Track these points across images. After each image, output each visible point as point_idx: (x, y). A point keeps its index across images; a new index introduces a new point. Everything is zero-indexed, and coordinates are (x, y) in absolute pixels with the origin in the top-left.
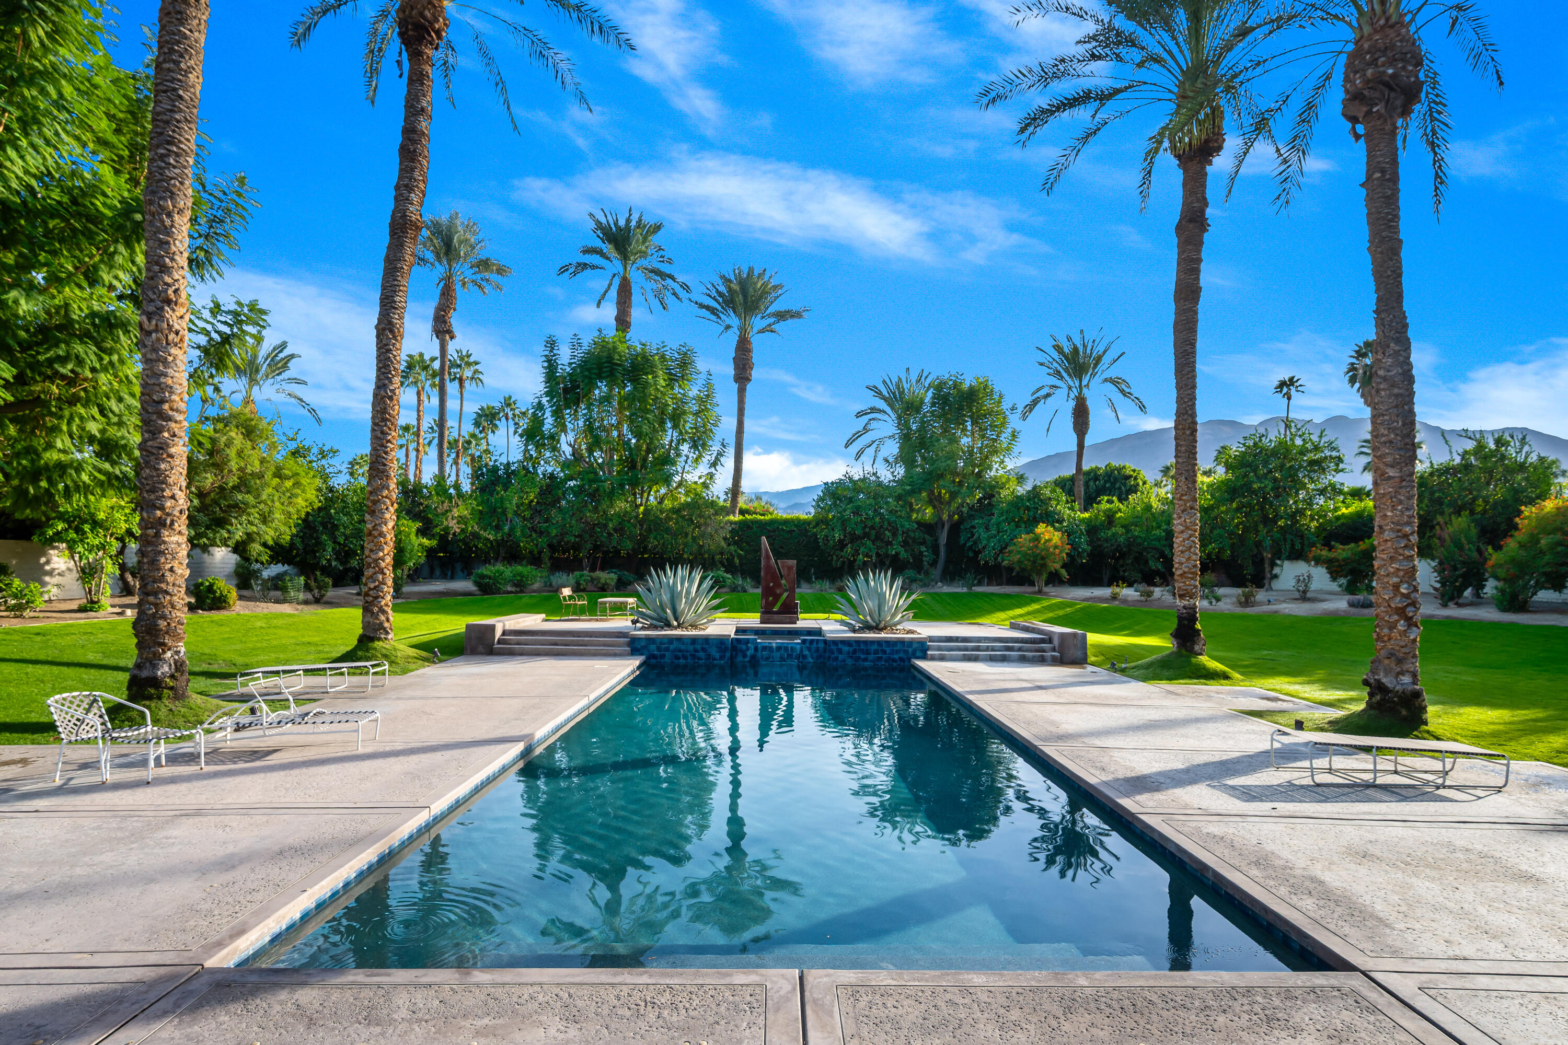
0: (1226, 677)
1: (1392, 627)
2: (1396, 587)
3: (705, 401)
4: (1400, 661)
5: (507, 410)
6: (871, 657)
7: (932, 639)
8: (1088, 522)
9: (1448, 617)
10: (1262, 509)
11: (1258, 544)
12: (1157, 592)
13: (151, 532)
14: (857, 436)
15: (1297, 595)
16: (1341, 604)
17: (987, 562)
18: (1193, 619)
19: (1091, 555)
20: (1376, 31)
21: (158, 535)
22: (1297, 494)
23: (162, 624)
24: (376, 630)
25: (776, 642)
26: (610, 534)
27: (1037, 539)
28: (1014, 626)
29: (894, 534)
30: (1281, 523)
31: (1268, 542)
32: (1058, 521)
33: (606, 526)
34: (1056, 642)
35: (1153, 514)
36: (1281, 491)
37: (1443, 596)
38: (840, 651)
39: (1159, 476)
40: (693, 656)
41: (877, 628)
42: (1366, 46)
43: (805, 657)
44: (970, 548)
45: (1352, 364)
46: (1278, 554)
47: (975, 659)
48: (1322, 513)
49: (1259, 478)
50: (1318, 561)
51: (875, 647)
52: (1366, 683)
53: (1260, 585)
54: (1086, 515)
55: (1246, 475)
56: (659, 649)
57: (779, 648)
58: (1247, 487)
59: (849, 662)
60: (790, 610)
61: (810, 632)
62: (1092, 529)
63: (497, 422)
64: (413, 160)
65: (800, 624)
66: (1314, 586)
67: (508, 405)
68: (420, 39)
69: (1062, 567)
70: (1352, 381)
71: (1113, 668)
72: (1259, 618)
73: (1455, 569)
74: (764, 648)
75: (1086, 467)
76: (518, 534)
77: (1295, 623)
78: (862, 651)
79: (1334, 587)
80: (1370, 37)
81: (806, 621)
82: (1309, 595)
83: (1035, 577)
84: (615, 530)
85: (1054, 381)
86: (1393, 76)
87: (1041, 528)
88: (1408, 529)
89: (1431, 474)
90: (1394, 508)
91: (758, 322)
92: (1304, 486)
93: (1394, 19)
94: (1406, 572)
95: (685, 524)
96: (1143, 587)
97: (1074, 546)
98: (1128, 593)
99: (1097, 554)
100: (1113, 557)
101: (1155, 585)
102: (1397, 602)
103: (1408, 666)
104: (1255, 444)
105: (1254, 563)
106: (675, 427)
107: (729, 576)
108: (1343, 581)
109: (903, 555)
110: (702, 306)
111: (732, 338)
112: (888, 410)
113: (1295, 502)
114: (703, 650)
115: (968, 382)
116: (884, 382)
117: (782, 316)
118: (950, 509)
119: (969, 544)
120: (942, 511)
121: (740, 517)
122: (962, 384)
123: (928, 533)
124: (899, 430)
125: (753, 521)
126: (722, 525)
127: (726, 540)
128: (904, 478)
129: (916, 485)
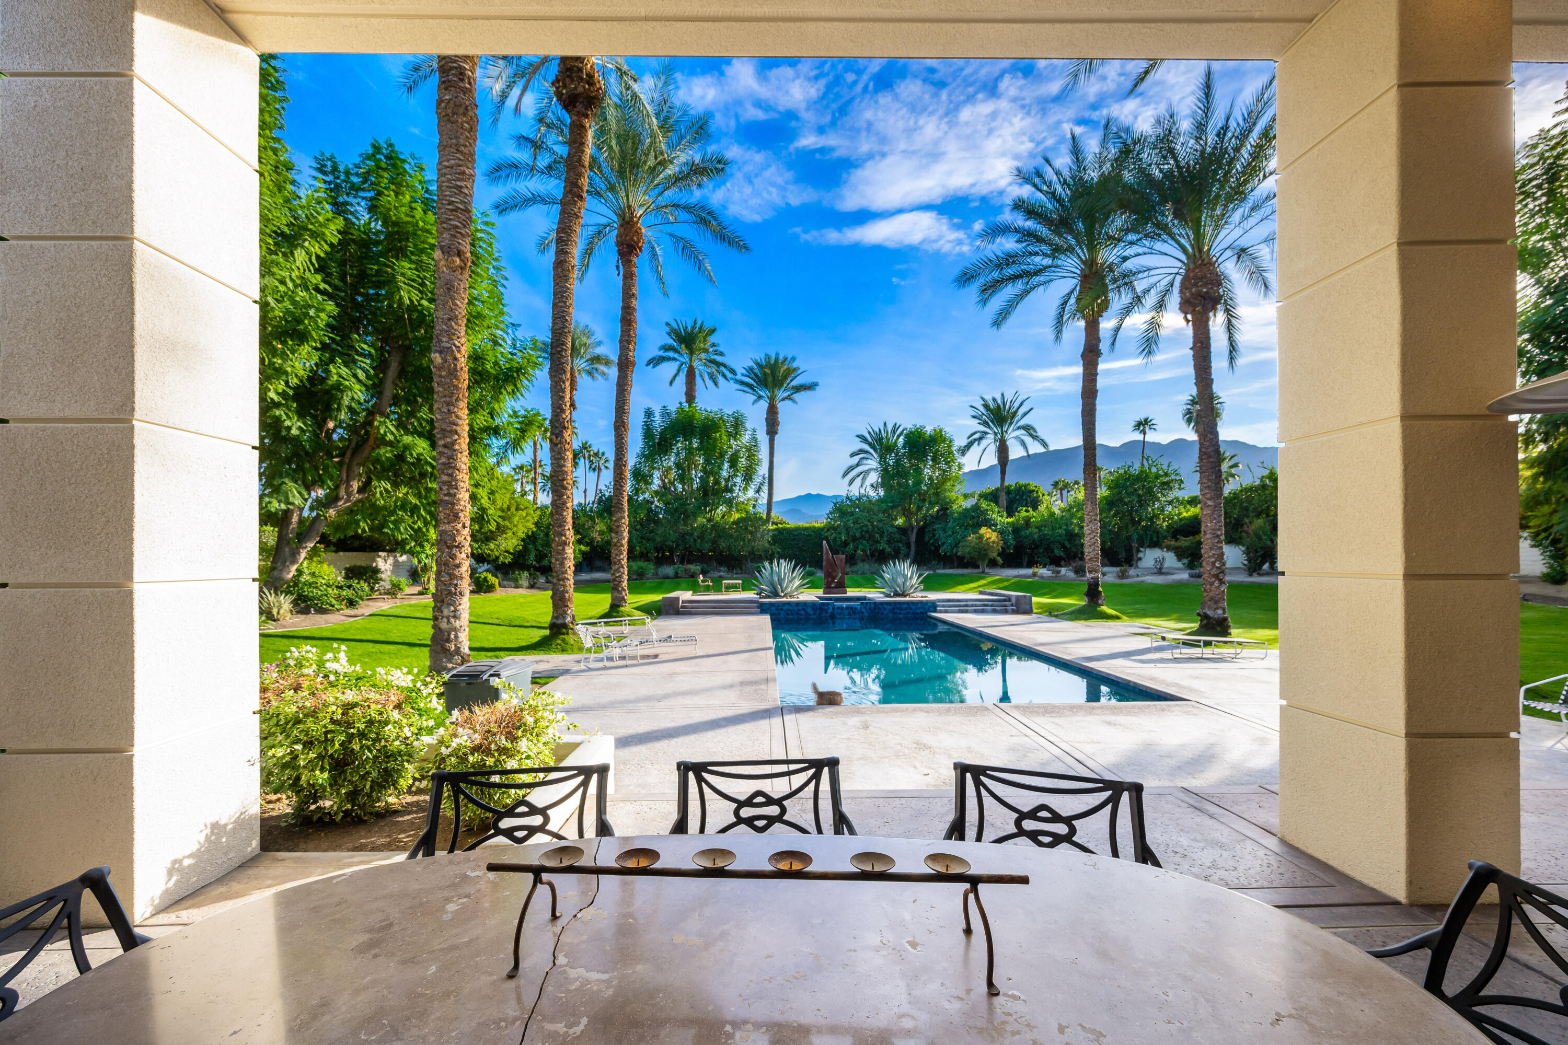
0: (1118, 618)
1: (1212, 584)
2: (1214, 563)
4: (1216, 602)
5: (585, 452)
6: (903, 612)
7: (937, 601)
8: (1012, 524)
9: (1252, 582)
10: (1131, 515)
11: (1129, 538)
12: (1063, 570)
13: (560, 548)
14: (851, 468)
15: (1156, 571)
16: (1185, 576)
17: (945, 554)
18: (1097, 585)
19: (1016, 548)
20: (1196, 267)
21: (564, 549)
22: (1154, 505)
23: (567, 595)
24: (620, 601)
25: (845, 604)
26: (695, 540)
27: (981, 537)
28: (981, 593)
29: (882, 536)
30: (1143, 523)
31: (1135, 536)
32: (993, 525)
33: (692, 534)
34: (1014, 601)
35: (1056, 519)
36: (1142, 503)
37: (1249, 569)
38: (885, 609)
39: (1050, 488)
40: (797, 613)
41: (904, 595)
42: (1191, 275)
43: (863, 613)
44: (932, 544)
45: (1189, 409)
46: (1142, 544)
47: (967, 612)
48: (1170, 517)
49: (1129, 495)
50: (1169, 549)
51: (905, 606)
52: (1199, 614)
53: (1131, 565)
54: (1010, 520)
55: (1120, 493)
56: (777, 610)
57: (847, 608)
58: (1121, 500)
59: (890, 615)
60: (841, 586)
62: (1016, 530)
63: (578, 461)
64: (630, 325)
65: (849, 594)
66: (1167, 564)
68: (630, 253)
69: (999, 555)
70: (1189, 421)
71: (1050, 614)
72: (1131, 586)
73: (1256, 552)
74: (838, 608)
75: (1006, 484)
77: (1155, 588)
78: (898, 609)
79: (1180, 565)
80: (1193, 271)
81: (851, 592)
82: (1163, 570)
83: (980, 563)
84: (698, 537)
85: (982, 428)
86: (1206, 293)
87: (983, 530)
88: (1219, 533)
89: (1241, 491)
90: (1211, 522)
91: (781, 394)
92: (1158, 499)
93: (1206, 261)
94: (1219, 555)
95: (743, 532)
96: (1053, 567)
97: (1005, 542)
98: (1043, 572)
99: (1019, 548)
100: (1030, 548)
101: (1061, 566)
102: (1214, 571)
103: (1221, 605)
104: (1125, 472)
105: (1126, 551)
108: (1186, 561)
109: (888, 549)
110: (742, 383)
111: (764, 405)
112: (872, 451)
113: (1153, 510)
114: (803, 609)
115: (929, 429)
116: (869, 433)
117: (799, 389)
118: (916, 518)
119: (931, 541)
120: (912, 519)
121: (774, 527)
122: (925, 433)
123: (902, 534)
124: (881, 465)
125: (784, 529)
126: (766, 532)
127: (769, 542)
128: (883, 498)
129: (896, 503)
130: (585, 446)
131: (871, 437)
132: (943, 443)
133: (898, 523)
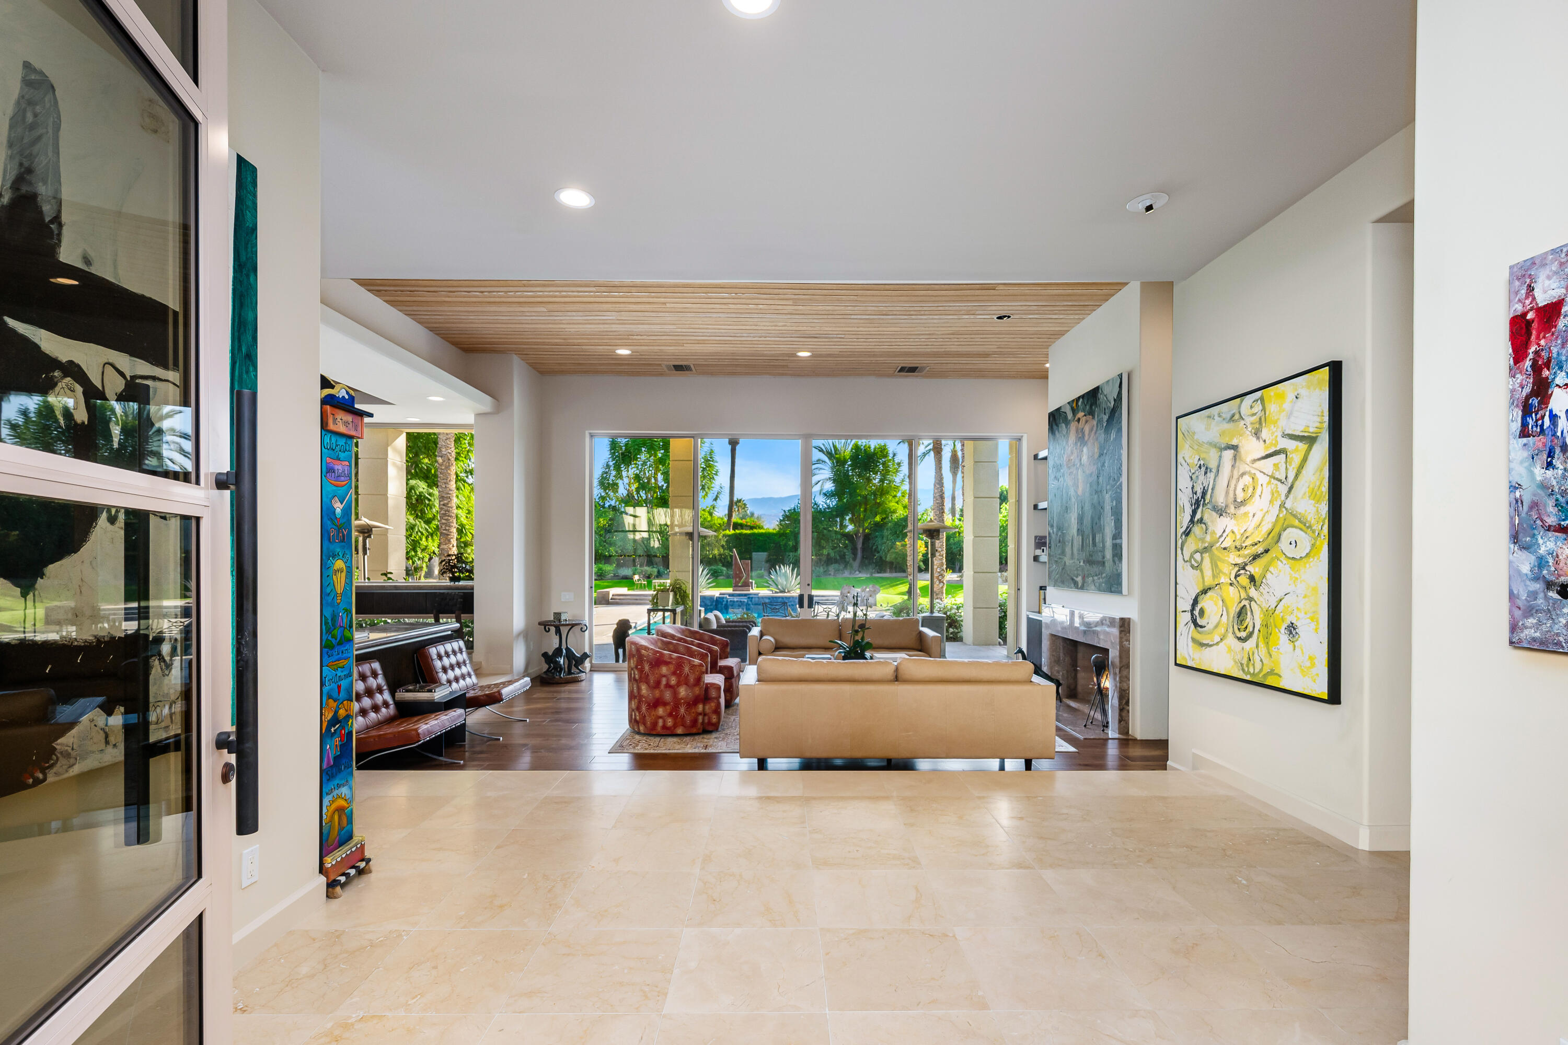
3: (709, 461)
60: (747, 585)
81: (752, 590)
107: (725, 569)
112: (828, 461)
118: (863, 526)
119: (874, 547)
120: (860, 526)
121: (732, 532)
122: (869, 448)
123: (849, 541)
124: (835, 475)
125: (740, 534)
126: (720, 537)
127: (723, 546)
128: (833, 507)
129: (840, 512)
131: (826, 448)
132: (886, 456)
133: (847, 530)
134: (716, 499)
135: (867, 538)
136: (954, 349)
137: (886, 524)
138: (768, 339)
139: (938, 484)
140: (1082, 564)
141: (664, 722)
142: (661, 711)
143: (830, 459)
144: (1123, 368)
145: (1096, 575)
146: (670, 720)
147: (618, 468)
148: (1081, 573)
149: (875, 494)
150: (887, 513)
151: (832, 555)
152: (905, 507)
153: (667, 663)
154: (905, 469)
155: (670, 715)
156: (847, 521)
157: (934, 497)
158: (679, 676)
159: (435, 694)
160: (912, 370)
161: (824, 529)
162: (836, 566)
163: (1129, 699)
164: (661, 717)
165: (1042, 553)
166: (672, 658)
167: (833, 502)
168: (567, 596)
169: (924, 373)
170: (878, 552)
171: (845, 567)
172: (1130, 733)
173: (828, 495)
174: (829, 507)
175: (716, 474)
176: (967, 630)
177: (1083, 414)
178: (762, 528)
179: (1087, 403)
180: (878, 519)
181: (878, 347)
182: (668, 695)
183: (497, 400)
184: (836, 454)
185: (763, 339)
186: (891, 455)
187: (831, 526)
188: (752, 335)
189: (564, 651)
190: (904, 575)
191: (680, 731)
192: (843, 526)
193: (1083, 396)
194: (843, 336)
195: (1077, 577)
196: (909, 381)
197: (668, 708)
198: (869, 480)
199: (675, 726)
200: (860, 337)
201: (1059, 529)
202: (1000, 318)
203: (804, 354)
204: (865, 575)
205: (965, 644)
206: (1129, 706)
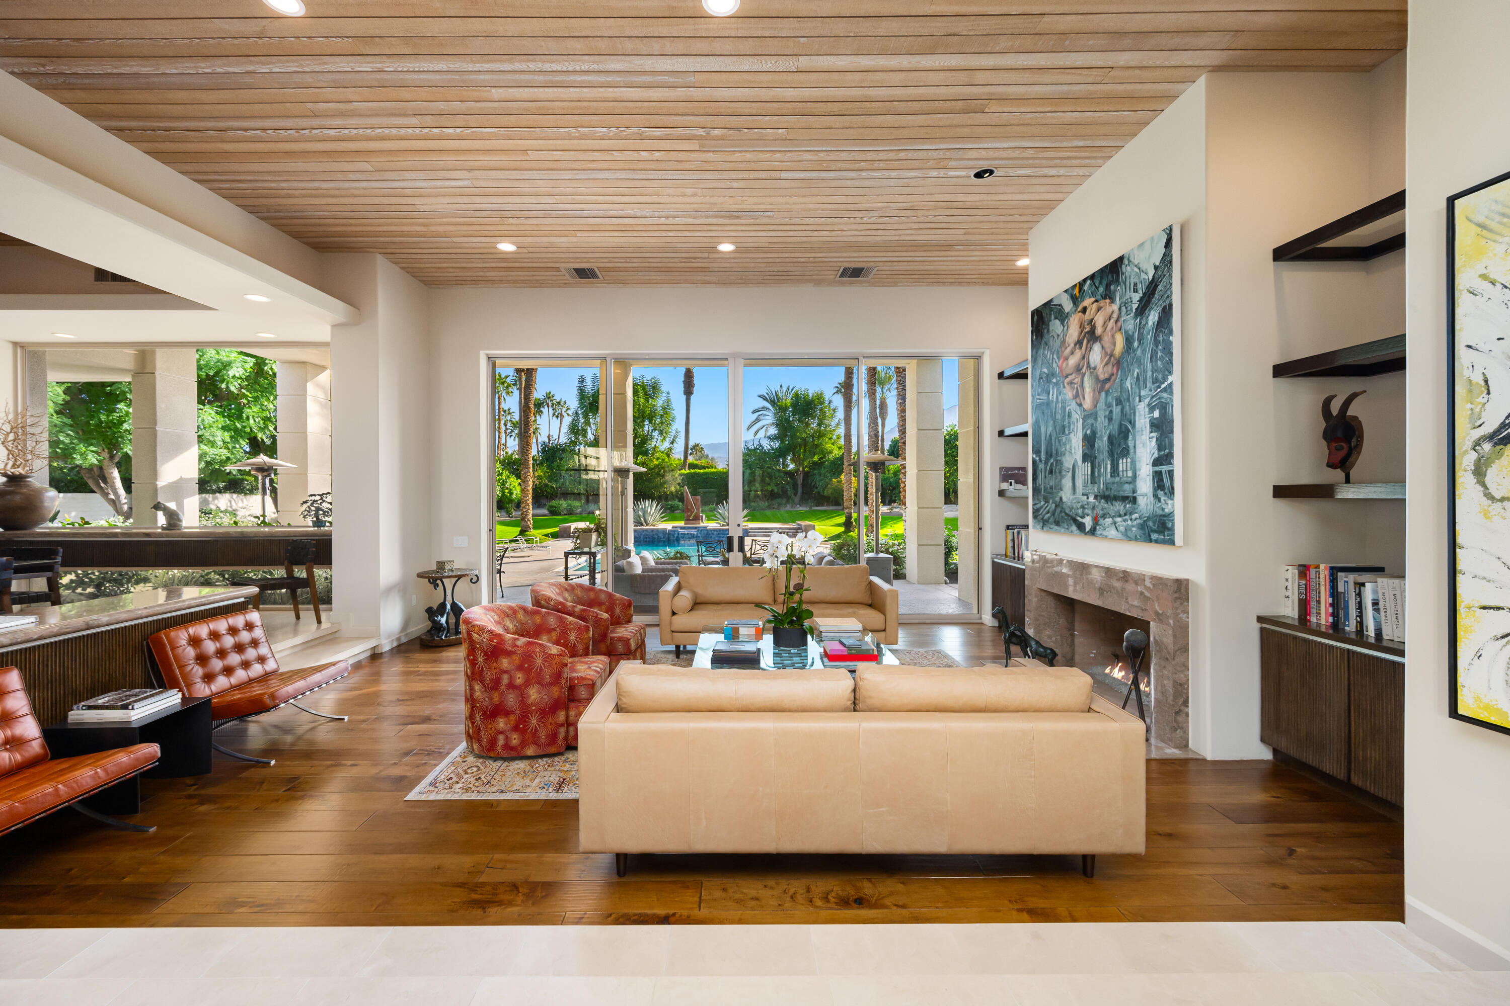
3: (666, 409)
5: (549, 401)
7: (751, 529)
14: (755, 423)
60: (697, 518)
61: (704, 527)
63: (542, 409)
65: (700, 525)
67: (549, 398)
76: (567, 484)
81: (702, 524)
106: (650, 422)
112: (770, 409)
116: (769, 392)
118: (803, 465)
119: (813, 484)
120: (800, 465)
121: (688, 471)
122: (808, 396)
123: (790, 478)
124: (777, 420)
125: (694, 473)
126: (677, 476)
127: (679, 484)
128: (776, 448)
129: (782, 453)
130: (549, 396)
131: (770, 397)
132: (822, 403)
133: (789, 469)
134: (672, 443)
135: (806, 475)
136: (909, 236)
137: (824, 462)
138: (677, 220)
139: (873, 423)
140: (1091, 499)
141: (507, 739)
142: (501, 723)
143: (773, 406)
144: (1174, 219)
145: (1120, 516)
146: (515, 736)
147: (586, 416)
148: (1090, 512)
149: (813, 436)
150: (825, 453)
151: (776, 490)
152: (840, 448)
153: (509, 654)
154: (840, 414)
155: (516, 728)
156: (789, 461)
157: (869, 436)
158: (528, 671)
159: (132, 713)
160: (856, 273)
161: (769, 467)
162: (779, 500)
163: (1188, 697)
164: (501, 732)
165: (1010, 487)
166: (516, 646)
167: (776, 444)
168: (461, 541)
169: (871, 276)
170: (817, 488)
171: (788, 502)
172: (1190, 746)
173: (772, 438)
174: (772, 449)
175: (673, 421)
176: (911, 565)
177: (1093, 299)
178: (715, 468)
179: (1101, 283)
180: (816, 458)
181: (816, 233)
182: (511, 700)
183: (359, 309)
184: (778, 402)
185: (671, 221)
186: (827, 402)
187: (775, 466)
188: (656, 214)
189: (449, 607)
190: (840, 508)
191: (530, 752)
192: (785, 465)
193: (1092, 277)
194: (771, 214)
195: (1083, 517)
196: (855, 291)
197: (512, 718)
198: (808, 424)
199: (524, 744)
200: (794, 214)
201: (1049, 455)
202: (979, 175)
203: (726, 247)
204: (805, 509)
205: (909, 583)
206: (1188, 707)
